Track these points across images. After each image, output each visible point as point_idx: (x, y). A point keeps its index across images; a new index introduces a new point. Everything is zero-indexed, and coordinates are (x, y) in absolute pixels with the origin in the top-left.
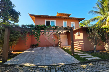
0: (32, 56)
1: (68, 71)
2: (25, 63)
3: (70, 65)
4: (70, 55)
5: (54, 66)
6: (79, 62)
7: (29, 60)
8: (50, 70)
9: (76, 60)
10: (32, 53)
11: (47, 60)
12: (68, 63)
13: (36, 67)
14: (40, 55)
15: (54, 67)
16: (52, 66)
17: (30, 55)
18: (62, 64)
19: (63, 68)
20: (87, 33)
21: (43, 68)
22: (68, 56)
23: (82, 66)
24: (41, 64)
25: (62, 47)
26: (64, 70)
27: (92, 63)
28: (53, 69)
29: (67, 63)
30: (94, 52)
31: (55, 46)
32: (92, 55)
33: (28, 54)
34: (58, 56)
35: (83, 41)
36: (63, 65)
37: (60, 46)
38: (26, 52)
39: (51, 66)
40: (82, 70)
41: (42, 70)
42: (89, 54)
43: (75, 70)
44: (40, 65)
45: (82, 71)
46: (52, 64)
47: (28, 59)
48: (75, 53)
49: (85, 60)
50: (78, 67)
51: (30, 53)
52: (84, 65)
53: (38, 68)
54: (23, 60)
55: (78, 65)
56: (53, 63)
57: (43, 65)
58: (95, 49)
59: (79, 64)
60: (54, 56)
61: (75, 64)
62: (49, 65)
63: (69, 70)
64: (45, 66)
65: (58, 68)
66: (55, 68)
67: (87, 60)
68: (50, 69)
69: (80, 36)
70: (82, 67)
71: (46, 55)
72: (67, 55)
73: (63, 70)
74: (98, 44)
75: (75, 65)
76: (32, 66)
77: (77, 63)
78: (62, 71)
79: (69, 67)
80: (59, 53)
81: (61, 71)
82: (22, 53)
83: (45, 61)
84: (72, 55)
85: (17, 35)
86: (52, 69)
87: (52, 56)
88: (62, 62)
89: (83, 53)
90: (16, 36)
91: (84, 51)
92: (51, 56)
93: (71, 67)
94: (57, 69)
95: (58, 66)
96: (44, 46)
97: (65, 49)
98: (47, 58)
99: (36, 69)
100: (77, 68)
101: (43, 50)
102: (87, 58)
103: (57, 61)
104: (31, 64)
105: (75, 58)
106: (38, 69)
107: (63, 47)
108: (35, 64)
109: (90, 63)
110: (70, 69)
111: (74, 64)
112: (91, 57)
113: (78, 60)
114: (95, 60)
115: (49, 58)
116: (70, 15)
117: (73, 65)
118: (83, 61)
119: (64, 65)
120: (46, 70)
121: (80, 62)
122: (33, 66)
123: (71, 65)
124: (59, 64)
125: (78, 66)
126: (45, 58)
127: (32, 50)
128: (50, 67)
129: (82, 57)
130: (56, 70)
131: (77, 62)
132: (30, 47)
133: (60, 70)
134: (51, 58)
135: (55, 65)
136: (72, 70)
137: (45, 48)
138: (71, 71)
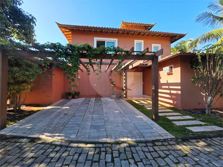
0: (61, 118)
1: (144, 161)
2: (43, 134)
3: (148, 144)
4: (148, 117)
5: (110, 145)
6: (170, 136)
7: (53, 126)
8: (98, 156)
9: (164, 130)
10: (63, 109)
11: (94, 128)
12: (144, 137)
13: (66, 146)
14: (79, 116)
15: (109, 147)
16: (105, 145)
17: (59, 114)
18: (129, 139)
19: (132, 153)
20: (192, 67)
21: (83, 148)
22: (142, 120)
23: (179, 147)
24: (79, 139)
25: (129, 98)
26: (133, 158)
27: (204, 141)
28: (106, 152)
29: (142, 139)
30: (207, 112)
31: (114, 96)
32: (201, 119)
33: (56, 113)
34: (120, 119)
35: (179, 87)
36: (132, 143)
37: (126, 97)
38: (51, 109)
39: (101, 145)
40: (180, 159)
41: (78, 154)
42: (193, 116)
43: (163, 158)
44: (76, 140)
45: (181, 164)
46: (104, 140)
47: (51, 124)
48: (160, 114)
49: (185, 131)
50: (169, 150)
51: (58, 111)
52: (184, 147)
53: (69, 149)
54: (41, 125)
55: (169, 144)
56: (107, 138)
57: (84, 140)
58: (209, 106)
59: (171, 143)
60: (111, 119)
61: (162, 142)
62: (96, 140)
63: (147, 157)
64: (87, 143)
65: (119, 151)
66: (110, 150)
67: (191, 132)
68: (99, 153)
69: (172, 74)
70: (180, 150)
71: (93, 115)
72: (140, 117)
73: (131, 156)
74: (220, 94)
75: (160, 143)
76: (56, 143)
77: (165, 140)
78: (127, 159)
79: (146, 149)
80: (122, 112)
81: (125, 160)
82: (43, 110)
83: (88, 131)
84: (154, 117)
85: (30, 69)
86: (104, 153)
87: (106, 119)
88: (129, 135)
89: (177, 114)
90: (27, 73)
91: (182, 109)
92: (103, 119)
93: (151, 149)
94: (116, 154)
95: (118, 146)
96: (92, 96)
97: (138, 103)
98: (94, 124)
99: (66, 151)
100: (167, 153)
101: (87, 105)
102: (190, 128)
103: (117, 132)
104: (56, 137)
105: (160, 125)
106: (70, 151)
107: (131, 99)
108: (66, 137)
109: (199, 140)
110: (149, 155)
111: (158, 141)
112: (201, 125)
113: (167, 130)
114: (210, 132)
115: (100, 124)
116: (152, 26)
117: (156, 145)
118: (181, 136)
119: (134, 143)
120: (88, 154)
121: (173, 137)
122: (59, 143)
123: (151, 144)
124: (122, 140)
125: (169, 147)
126: (89, 124)
127: (66, 103)
128: (100, 148)
129: (178, 124)
130: (114, 156)
131: (166, 138)
132: (63, 98)
133: (123, 156)
134: (103, 124)
135: (112, 141)
136: (154, 159)
137: (93, 100)
138: (153, 162)
